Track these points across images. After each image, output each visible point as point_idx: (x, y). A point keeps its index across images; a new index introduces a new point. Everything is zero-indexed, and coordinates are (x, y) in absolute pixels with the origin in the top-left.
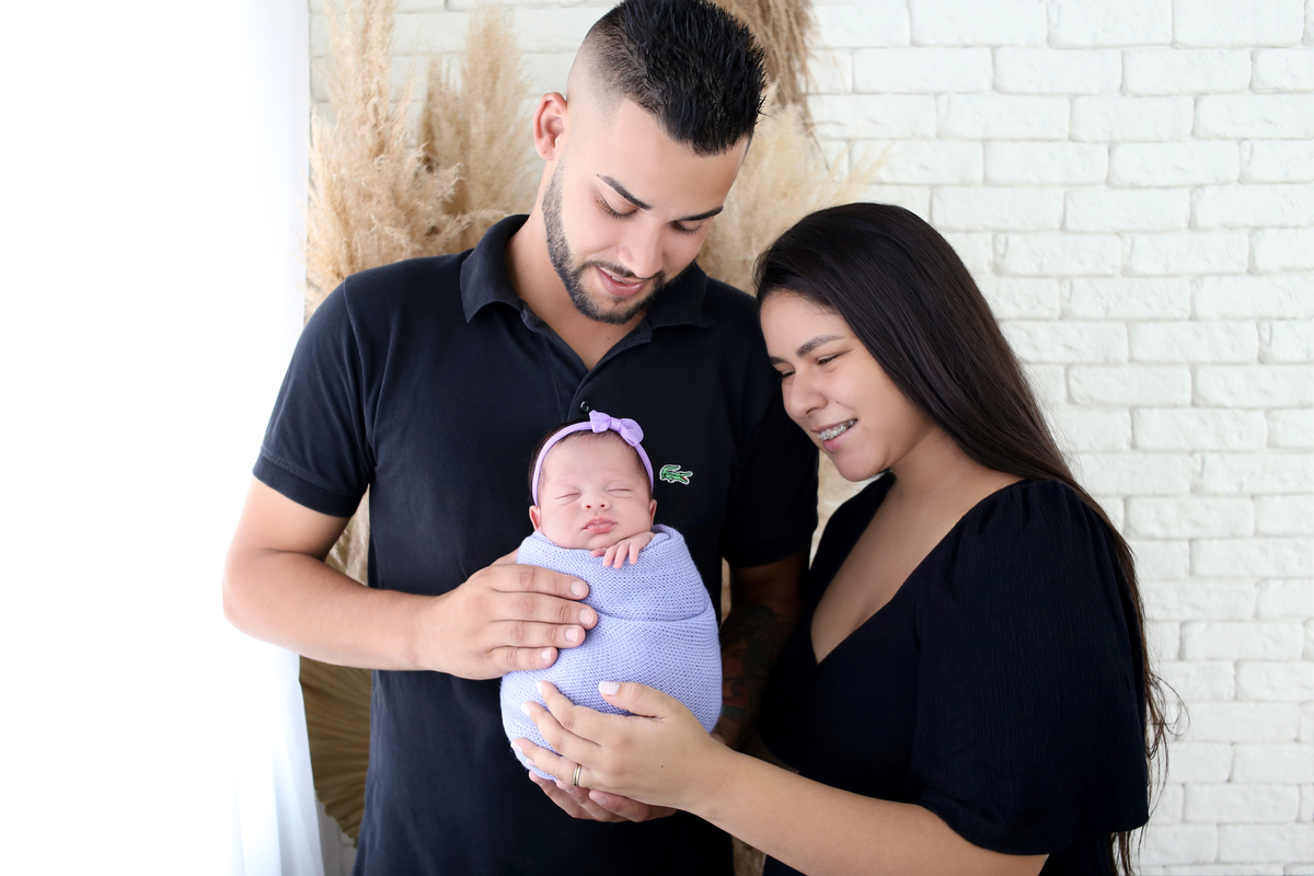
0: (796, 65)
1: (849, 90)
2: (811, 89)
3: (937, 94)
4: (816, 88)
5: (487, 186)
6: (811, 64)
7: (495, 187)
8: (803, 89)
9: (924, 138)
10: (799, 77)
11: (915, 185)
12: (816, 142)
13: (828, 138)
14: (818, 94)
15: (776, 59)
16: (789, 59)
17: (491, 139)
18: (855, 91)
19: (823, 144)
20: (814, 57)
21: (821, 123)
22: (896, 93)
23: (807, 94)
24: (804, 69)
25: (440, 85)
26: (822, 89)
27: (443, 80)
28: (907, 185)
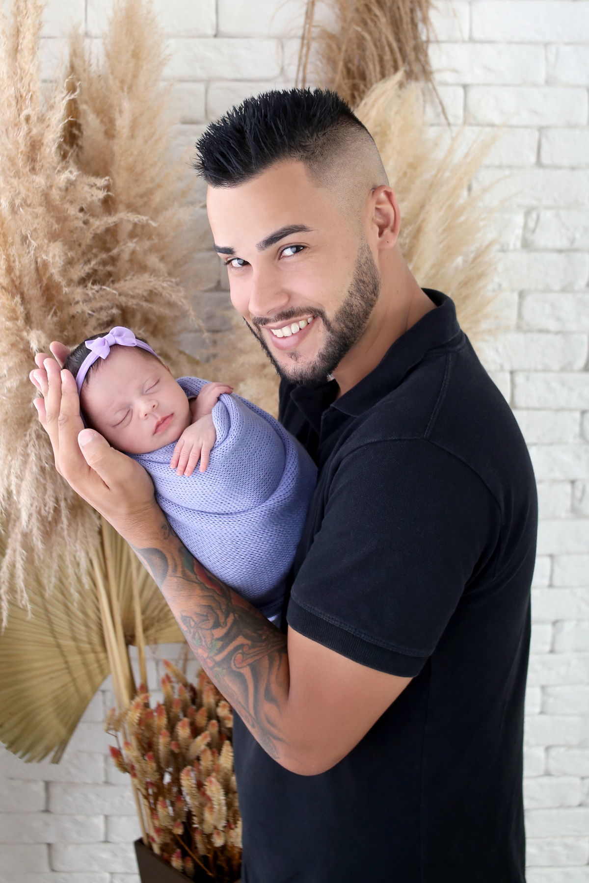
0: (419, 14)
1: (466, 37)
2: (432, 37)
3: (547, 45)
4: (436, 37)
5: (131, 169)
6: (432, 14)
7: (138, 169)
8: (424, 37)
9: (534, 85)
10: (421, 26)
11: (525, 127)
12: (434, 89)
13: (445, 84)
14: (438, 42)
15: (400, 15)
16: (412, 11)
17: (134, 126)
18: (472, 40)
19: (441, 90)
20: (436, 8)
21: (439, 71)
22: (510, 43)
23: (428, 41)
24: (425, 20)
25: (84, 62)
26: (441, 37)
27: (87, 58)
28: (518, 127)
